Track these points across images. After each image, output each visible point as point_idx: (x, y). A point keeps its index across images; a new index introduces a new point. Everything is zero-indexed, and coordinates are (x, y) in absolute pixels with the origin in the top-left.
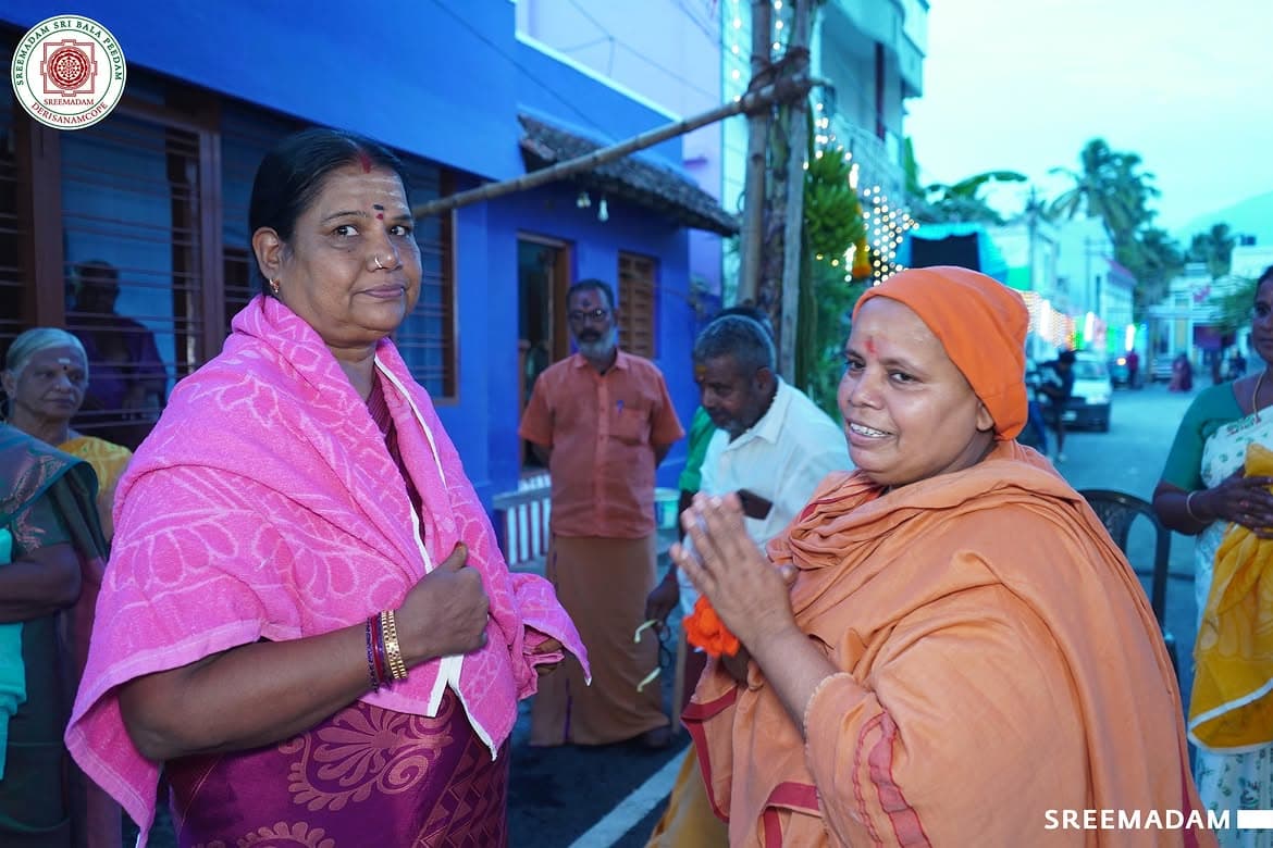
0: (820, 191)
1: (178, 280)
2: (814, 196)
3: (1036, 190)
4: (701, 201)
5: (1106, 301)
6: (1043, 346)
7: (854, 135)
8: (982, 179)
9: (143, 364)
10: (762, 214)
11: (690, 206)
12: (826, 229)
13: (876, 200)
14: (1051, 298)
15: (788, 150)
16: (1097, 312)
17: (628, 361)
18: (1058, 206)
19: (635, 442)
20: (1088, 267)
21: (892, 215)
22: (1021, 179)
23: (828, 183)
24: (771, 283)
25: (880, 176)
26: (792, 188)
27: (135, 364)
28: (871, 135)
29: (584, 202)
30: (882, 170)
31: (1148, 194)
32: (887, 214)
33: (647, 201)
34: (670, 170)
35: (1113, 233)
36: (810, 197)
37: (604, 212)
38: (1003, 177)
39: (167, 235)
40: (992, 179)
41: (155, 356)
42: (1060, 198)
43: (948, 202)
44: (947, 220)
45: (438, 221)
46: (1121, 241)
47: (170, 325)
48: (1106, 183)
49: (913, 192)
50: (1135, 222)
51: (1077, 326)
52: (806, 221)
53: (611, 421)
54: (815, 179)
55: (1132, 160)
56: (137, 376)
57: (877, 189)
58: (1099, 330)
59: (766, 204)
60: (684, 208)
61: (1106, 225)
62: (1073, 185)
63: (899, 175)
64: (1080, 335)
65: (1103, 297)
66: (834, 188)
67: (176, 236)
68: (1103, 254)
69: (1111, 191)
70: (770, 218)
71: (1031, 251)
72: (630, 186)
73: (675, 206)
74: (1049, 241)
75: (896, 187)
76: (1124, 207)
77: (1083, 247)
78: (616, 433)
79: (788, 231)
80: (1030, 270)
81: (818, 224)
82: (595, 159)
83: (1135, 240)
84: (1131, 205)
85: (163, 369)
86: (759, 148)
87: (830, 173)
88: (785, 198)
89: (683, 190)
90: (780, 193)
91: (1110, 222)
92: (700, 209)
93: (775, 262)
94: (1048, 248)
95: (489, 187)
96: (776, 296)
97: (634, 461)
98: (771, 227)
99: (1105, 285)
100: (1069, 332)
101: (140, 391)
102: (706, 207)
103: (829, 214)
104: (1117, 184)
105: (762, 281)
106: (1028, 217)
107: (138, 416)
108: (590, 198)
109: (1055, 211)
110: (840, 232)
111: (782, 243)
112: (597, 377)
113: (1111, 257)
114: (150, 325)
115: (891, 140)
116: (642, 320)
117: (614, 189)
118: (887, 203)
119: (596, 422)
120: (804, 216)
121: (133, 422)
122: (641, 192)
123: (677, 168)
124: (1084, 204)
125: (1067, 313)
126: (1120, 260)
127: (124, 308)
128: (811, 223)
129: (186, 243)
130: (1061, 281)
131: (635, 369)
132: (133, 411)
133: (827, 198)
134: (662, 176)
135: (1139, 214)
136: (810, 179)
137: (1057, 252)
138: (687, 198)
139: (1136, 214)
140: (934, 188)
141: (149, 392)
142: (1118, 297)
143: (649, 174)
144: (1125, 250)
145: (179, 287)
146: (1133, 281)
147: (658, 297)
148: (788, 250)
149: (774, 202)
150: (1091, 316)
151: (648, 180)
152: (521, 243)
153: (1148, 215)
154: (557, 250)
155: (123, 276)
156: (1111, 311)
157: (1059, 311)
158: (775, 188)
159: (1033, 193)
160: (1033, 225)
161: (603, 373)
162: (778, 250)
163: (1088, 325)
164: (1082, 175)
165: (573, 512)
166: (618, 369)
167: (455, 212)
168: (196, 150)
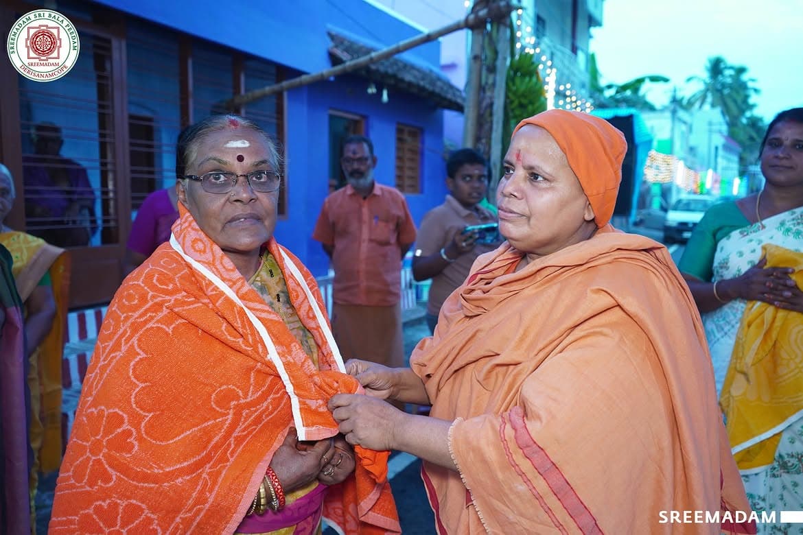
0: (518, 81)
1: (102, 136)
2: (514, 84)
3: (677, 89)
4: (451, 91)
5: (721, 162)
6: (679, 190)
7: (554, 51)
8: (640, 81)
9: (80, 189)
10: (479, 94)
11: (443, 94)
12: (522, 106)
13: (568, 93)
14: (685, 160)
15: (496, 53)
16: (715, 169)
17: (382, 189)
18: (693, 100)
19: (387, 243)
20: (710, 140)
21: (579, 103)
22: (666, 80)
23: (523, 75)
24: (484, 141)
25: (573, 78)
26: (498, 78)
27: (74, 189)
28: (568, 51)
29: (372, 90)
30: (575, 75)
31: (752, 93)
32: (575, 102)
33: (415, 90)
34: (431, 71)
35: (727, 118)
36: (511, 84)
37: (385, 97)
38: (654, 79)
39: (95, 106)
40: (647, 81)
41: (87, 184)
42: (694, 96)
43: (619, 96)
44: (617, 107)
45: (274, 101)
46: (733, 124)
47: (97, 164)
48: (724, 85)
49: (596, 90)
50: (742, 112)
51: (701, 178)
52: (508, 101)
53: (371, 229)
54: (515, 73)
55: (741, 70)
56: (76, 197)
57: (568, 86)
58: (716, 181)
59: (481, 89)
60: (439, 95)
61: (723, 113)
62: (702, 87)
63: (586, 78)
64: (703, 184)
65: (720, 160)
66: (527, 79)
67: (101, 106)
68: (720, 132)
69: (726, 91)
70: (483, 99)
71: (673, 130)
72: (402, 80)
73: (432, 94)
74: (685, 123)
75: (583, 86)
76: (735, 101)
77: (707, 127)
78: (373, 237)
79: (495, 107)
80: (672, 141)
81: (516, 103)
82: (371, 59)
83: (741, 123)
84: (739, 100)
85: (92, 192)
86: (477, 51)
87: (525, 69)
88: (494, 85)
89: (439, 84)
90: (490, 81)
91: (726, 111)
92: (449, 96)
93: (486, 127)
94: (684, 128)
95: (304, 78)
96: (487, 149)
97: (385, 256)
98: (484, 104)
99: (721, 152)
100: (695, 182)
101: (77, 207)
102: (454, 95)
103: (524, 95)
104: (731, 87)
105: (478, 139)
106: (672, 107)
107: (74, 222)
108: (376, 88)
109: (690, 104)
110: (530, 108)
111: (491, 115)
112: (362, 201)
113: (726, 133)
114: (84, 164)
115: (581, 56)
116: (411, 169)
117: (392, 82)
118: (576, 95)
119: (360, 229)
120: (507, 97)
121: (70, 226)
122: (410, 84)
123: (436, 70)
124: (709, 99)
125: (695, 170)
126: (731, 136)
127: (66, 152)
128: (512, 102)
129: (106, 111)
130: (692, 150)
131: (387, 195)
132: (71, 219)
133: (522, 85)
134: (425, 75)
135: (745, 106)
136: (512, 73)
137: (690, 129)
138: (442, 88)
139: (744, 107)
140: (609, 87)
141: (82, 207)
142: (729, 160)
143: (416, 73)
144: (736, 130)
145: (103, 140)
146: (740, 149)
147: (422, 154)
148: (495, 119)
149: (487, 87)
150: (710, 172)
151: (415, 77)
152: (331, 117)
153: (751, 107)
154: (356, 122)
155: (64, 132)
156: (725, 169)
157: (689, 168)
158: (487, 78)
159: (675, 91)
160: (674, 112)
161: (365, 198)
162: (489, 120)
163: (708, 178)
164: (708, 80)
165: (345, 289)
166: (375, 195)
167: (285, 94)
168: (109, 49)
